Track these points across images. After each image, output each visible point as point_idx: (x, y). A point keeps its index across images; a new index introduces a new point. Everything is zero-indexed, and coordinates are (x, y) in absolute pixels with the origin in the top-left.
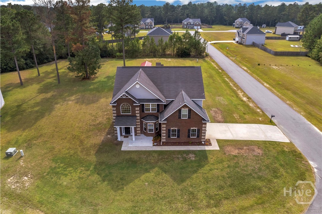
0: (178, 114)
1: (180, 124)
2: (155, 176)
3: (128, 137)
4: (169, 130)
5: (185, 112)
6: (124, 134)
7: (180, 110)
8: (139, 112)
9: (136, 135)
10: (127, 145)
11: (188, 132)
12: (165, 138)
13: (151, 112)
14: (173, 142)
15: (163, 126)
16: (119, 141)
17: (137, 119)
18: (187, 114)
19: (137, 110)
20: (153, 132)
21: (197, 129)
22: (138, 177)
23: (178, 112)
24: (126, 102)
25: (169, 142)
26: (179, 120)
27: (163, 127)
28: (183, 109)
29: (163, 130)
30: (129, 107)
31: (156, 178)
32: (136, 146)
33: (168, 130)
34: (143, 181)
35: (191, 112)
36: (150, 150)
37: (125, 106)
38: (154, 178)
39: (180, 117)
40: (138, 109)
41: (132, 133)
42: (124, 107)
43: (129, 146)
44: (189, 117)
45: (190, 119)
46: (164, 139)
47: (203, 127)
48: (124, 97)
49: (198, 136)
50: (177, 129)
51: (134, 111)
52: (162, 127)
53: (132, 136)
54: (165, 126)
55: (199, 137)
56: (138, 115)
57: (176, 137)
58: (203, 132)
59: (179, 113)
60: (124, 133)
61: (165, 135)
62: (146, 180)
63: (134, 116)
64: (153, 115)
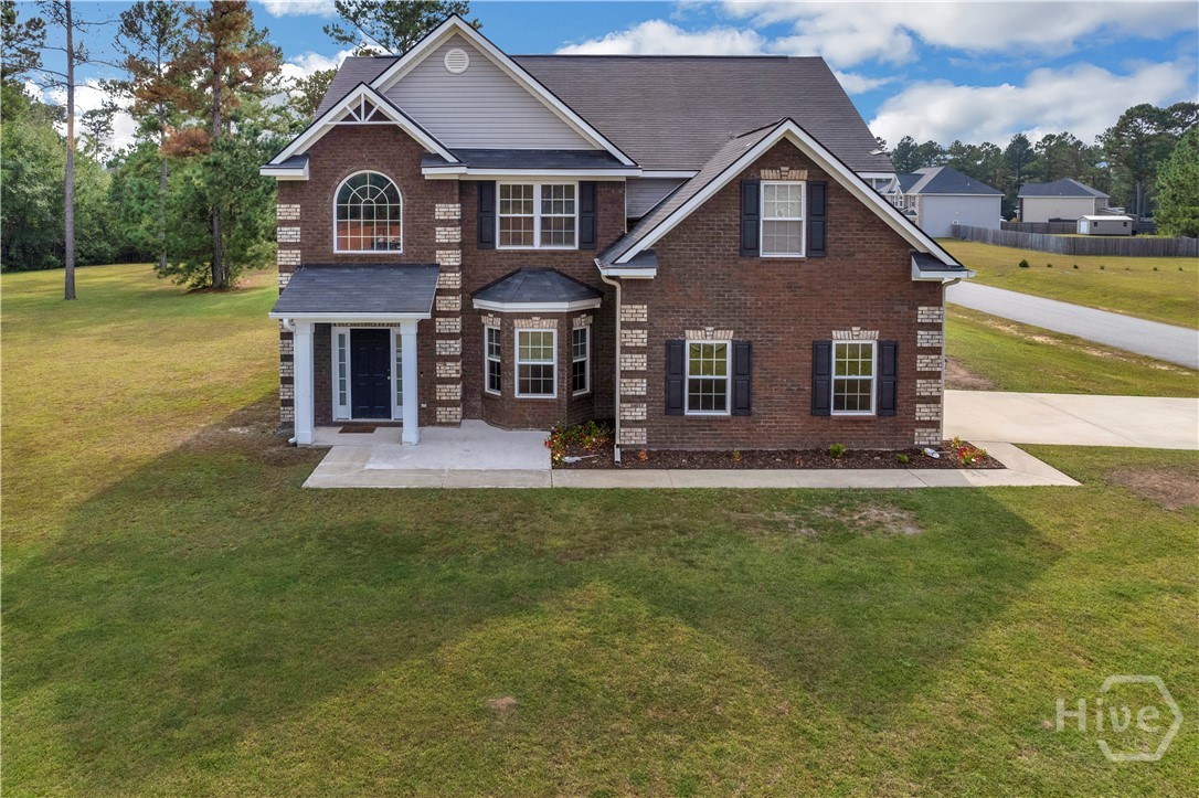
0: (732, 216)
1: (750, 299)
2: (595, 639)
3: (372, 431)
4: (674, 350)
5: (784, 203)
6: (342, 412)
7: (745, 189)
8: (455, 235)
9: (426, 418)
10: (357, 464)
11: (809, 365)
12: (640, 413)
13: (537, 245)
14: (703, 452)
15: (626, 312)
16: (305, 447)
17: (440, 292)
18: (803, 218)
19: (446, 223)
20: (554, 396)
21: (881, 345)
22: (413, 648)
23: (735, 199)
24: (371, 163)
25: (676, 453)
26: (744, 262)
27: (626, 325)
28: (769, 182)
29: (626, 350)
30: (395, 199)
31: (601, 655)
32: (421, 467)
33: (661, 349)
34: (464, 681)
35: (832, 200)
36: (530, 485)
37: (363, 193)
38: (581, 658)
39: (749, 247)
40: (448, 210)
41: (400, 403)
42: (355, 200)
43: (368, 467)
44: (817, 247)
45: (822, 263)
46: (633, 419)
47: (924, 326)
48: (363, 121)
49: (889, 405)
50: (725, 338)
51: (423, 228)
52: (620, 318)
53: (400, 425)
54: (640, 312)
55: (894, 406)
56: (451, 258)
57: (727, 413)
58: (922, 363)
59: (743, 205)
60: (343, 402)
61: (640, 387)
62: (493, 672)
63: (421, 263)
64: (552, 270)
